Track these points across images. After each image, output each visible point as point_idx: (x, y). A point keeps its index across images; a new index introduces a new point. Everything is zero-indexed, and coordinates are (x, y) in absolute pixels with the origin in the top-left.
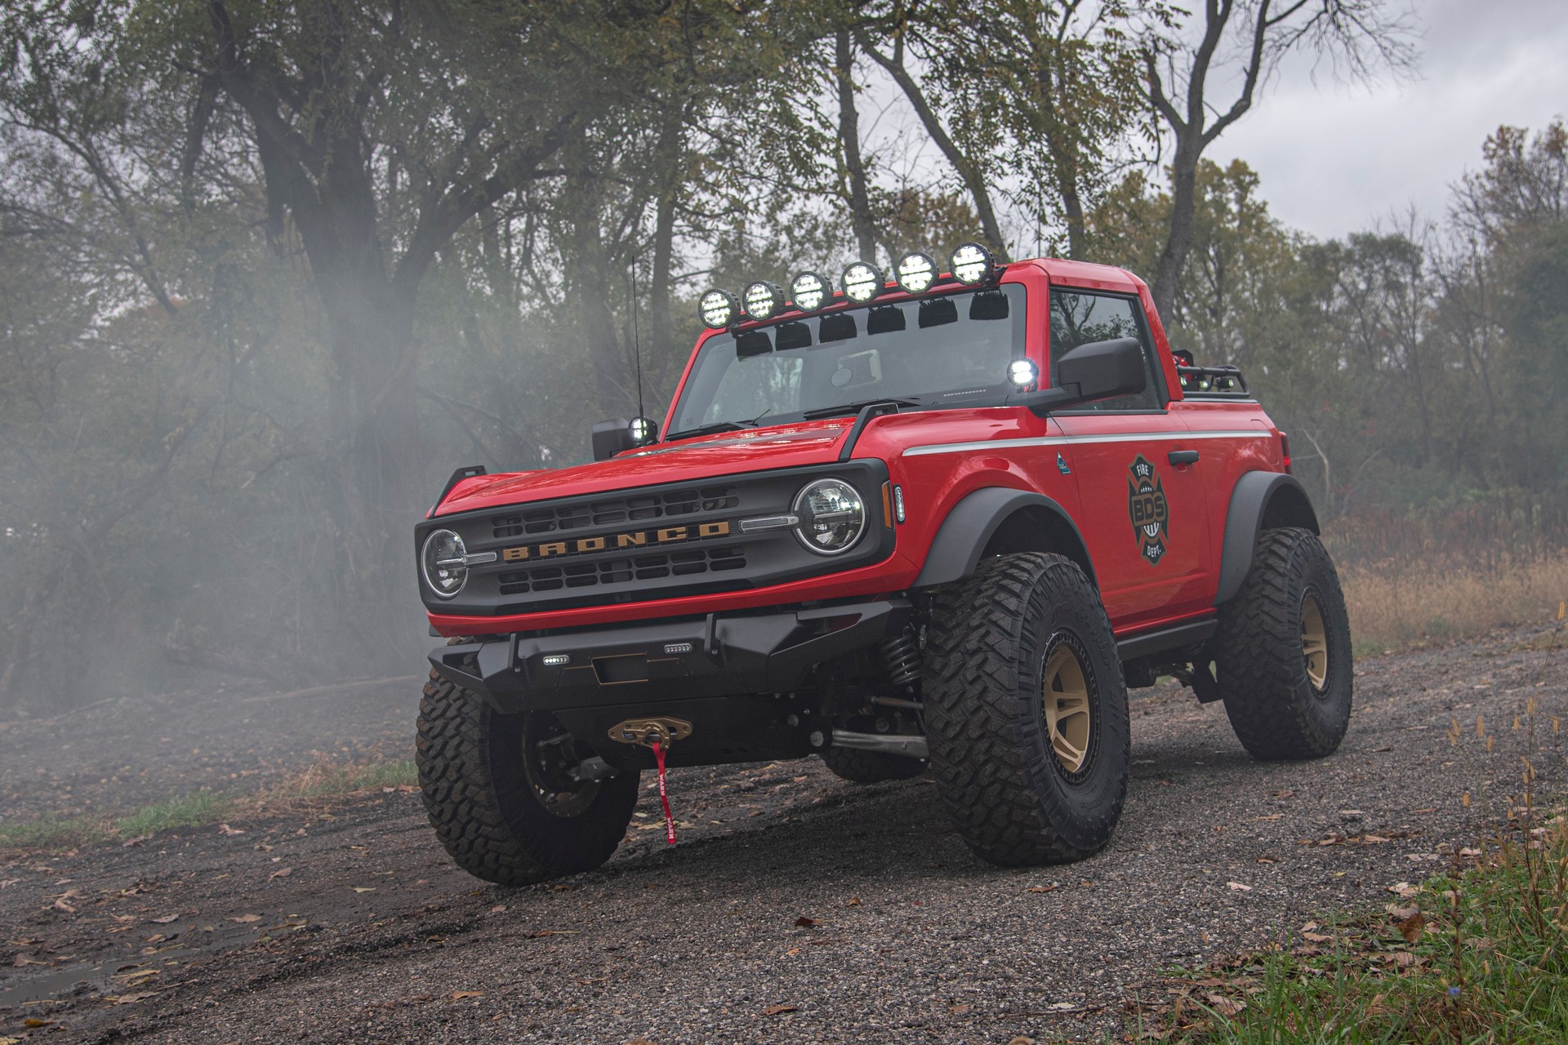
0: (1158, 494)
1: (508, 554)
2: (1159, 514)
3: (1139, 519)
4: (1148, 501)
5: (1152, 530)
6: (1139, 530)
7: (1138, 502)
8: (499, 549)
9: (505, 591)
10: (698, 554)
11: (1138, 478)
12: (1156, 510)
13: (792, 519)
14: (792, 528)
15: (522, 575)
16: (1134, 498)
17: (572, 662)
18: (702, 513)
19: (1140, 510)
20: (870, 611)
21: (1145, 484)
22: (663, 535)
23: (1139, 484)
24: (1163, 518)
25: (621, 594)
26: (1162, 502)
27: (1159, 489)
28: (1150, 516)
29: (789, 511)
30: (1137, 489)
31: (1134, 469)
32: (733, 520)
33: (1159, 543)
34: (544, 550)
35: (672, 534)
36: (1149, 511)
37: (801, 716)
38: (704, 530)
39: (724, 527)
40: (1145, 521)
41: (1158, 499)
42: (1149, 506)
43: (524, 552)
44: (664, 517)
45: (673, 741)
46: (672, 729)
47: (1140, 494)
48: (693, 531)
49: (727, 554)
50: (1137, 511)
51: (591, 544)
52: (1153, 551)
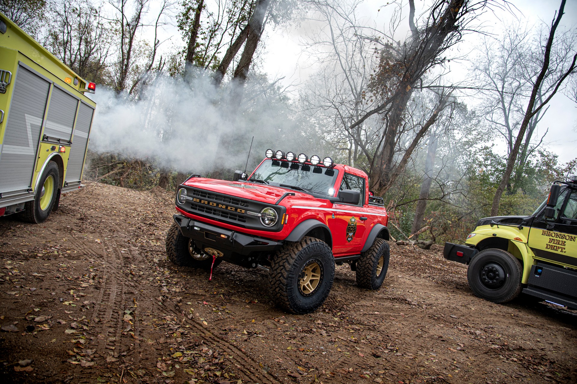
1: (195, 199)
2: (354, 231)
3: (348, 231)
4: (352, 227)
5: (351, 234)
6: (347, 234)
8: (193, 198)
9: (192, 208)
10: (235, 215)
13: (260, 215)
14: (259, 217)
15: (196, 206)
17: (200, 230)
18: (239, 206)
19: (349, 229)
20: (271, 243)
21: (353, 223)
22: (229, 208)
23: (351, 223)
25: (216, 219)
28: (351, 231)
29: (259, 212)
31: (351, 220)
32: (246, 210)
33: (352, 237)
34: (203, 202)
35: (231, 209)
37: (252, 258)
38: (239, 210)
39: (243, 211)
41: (355, 227)
42: (352, 229)
43: (198, 200)
44: (231, 204)
45: (218, 257)
46: (218, 253)
47: (351, 225)
48: (236, 210)
49: (243, 218)
51: (213, 204)
52: (349, 239)
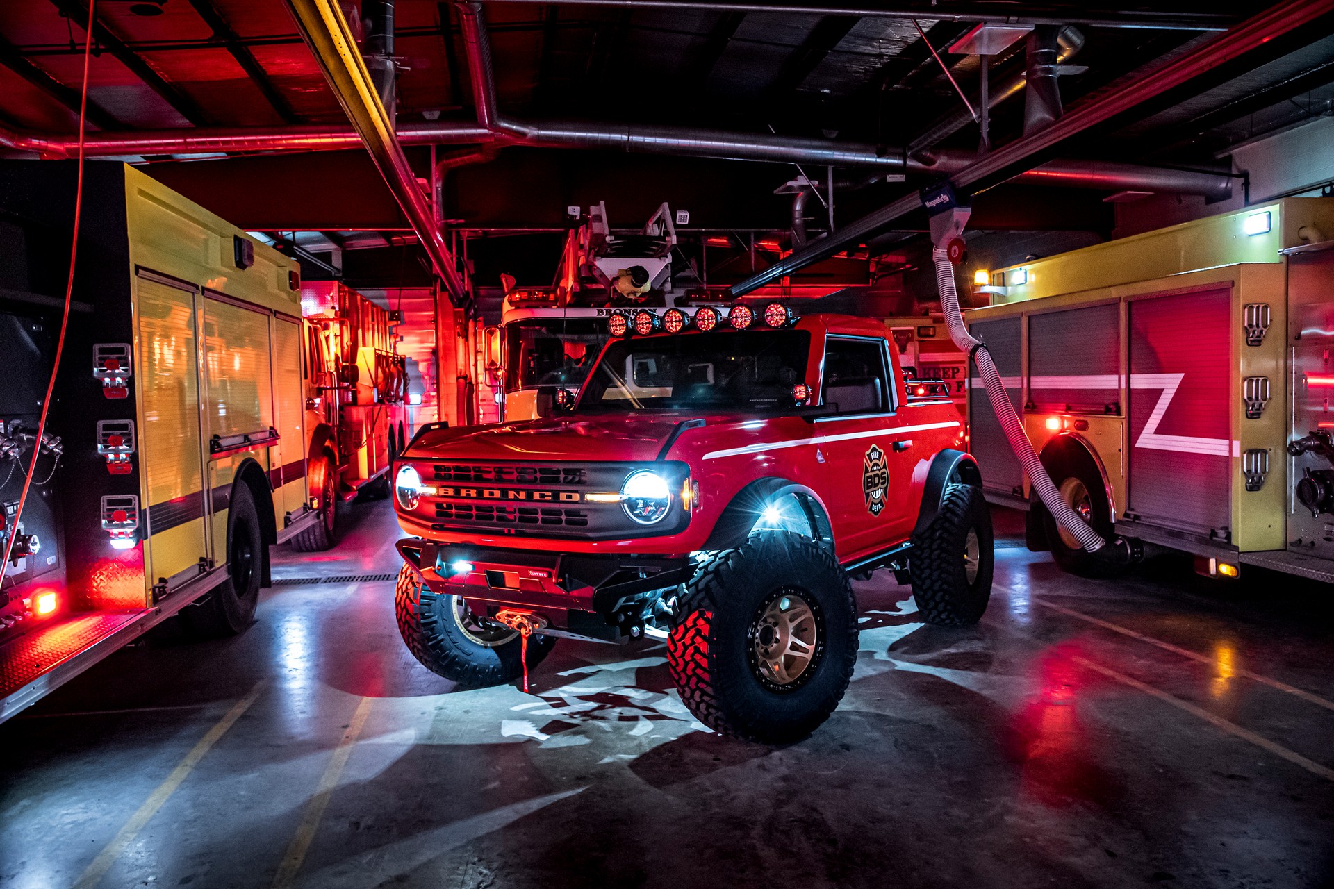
0: (884, 470)
2: (883, 484)
3: (869, 487)
4: (876, 475)
5: (877, 494)
6: (868, 495)
7: (870, 477)
8: (437, 486)
9: (439, 515)
10: (558, 512)
11: (871, 461)
12: (881, 481)
13: (620, 497)
14: (620, 503)
15: (449, 506)
16: (867, 475)
17: (473, 570)
18: (563, 484)
19: (871, 482)
21: (876, 464)
22: (536, 495)
23: (871, 465)
24: (885, 486)
26: (886, 475)
27: (884, 467)
28: (876, 485)
29: (619, 491)
30: (870, 469)
31: (869, 455)
32: (583, 492)
34: (464, 493)
35: (543, 496)
36: (877, 481)
37: (625, 615)
38: (563, 497)
39: (576, 497)
40: (873, 489)
41: (884, 473)
42: (877, 479)
43: (452, 492)
44: (539, 487)
45: (536, 630)
46: (534, 622)
47: (872, 471)
48: (556, 496)
49: (576, 515)
50: (868, 482)
51: (492, 494)
52: (875, 508)
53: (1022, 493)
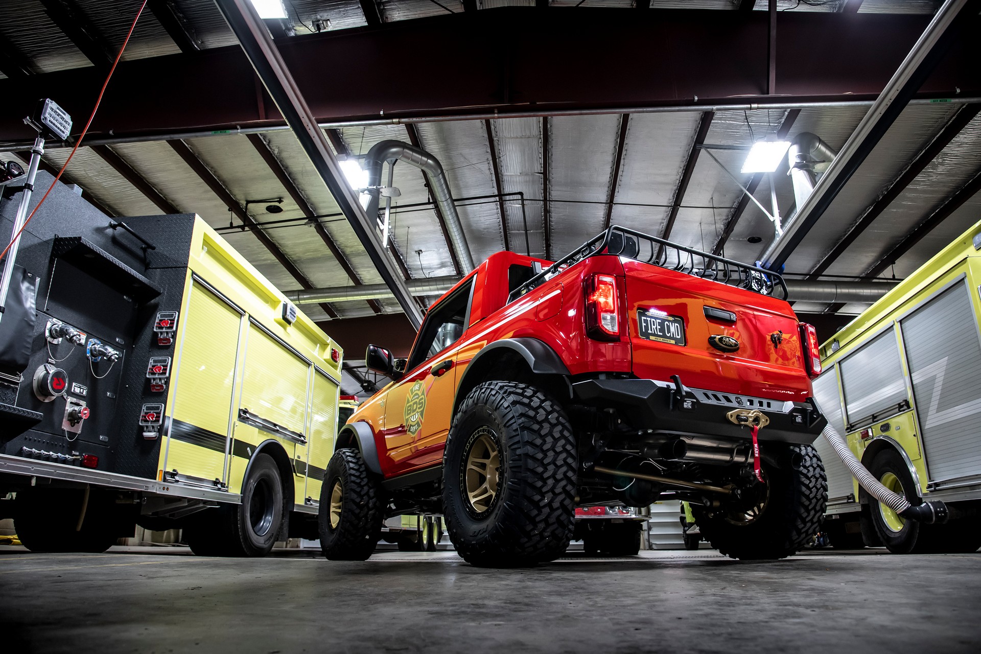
53: (853, 497)
